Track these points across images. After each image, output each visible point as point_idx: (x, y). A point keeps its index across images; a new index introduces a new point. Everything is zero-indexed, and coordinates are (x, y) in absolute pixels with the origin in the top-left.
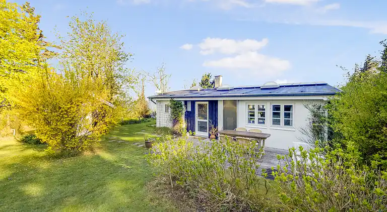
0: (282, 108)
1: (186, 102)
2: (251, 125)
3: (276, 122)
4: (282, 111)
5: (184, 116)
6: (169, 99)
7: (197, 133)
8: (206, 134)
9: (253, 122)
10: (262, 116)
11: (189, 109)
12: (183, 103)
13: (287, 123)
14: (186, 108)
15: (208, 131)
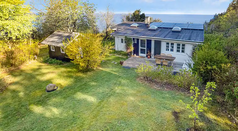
0: (181, 45)
1: (134, 39)
2: (167, 52)
3: (178, 51)
4: (181, 47)
5: (132, 46)
6: (124, 37)
7: (140, 54)
8: (145, 55)
9: (168, 50)
10: (172, 48)
11: (136, 42)
12: (132, 39)
13: (183, 51)
14: (134, 41)
15: (146, 53)
